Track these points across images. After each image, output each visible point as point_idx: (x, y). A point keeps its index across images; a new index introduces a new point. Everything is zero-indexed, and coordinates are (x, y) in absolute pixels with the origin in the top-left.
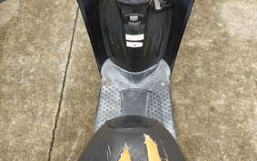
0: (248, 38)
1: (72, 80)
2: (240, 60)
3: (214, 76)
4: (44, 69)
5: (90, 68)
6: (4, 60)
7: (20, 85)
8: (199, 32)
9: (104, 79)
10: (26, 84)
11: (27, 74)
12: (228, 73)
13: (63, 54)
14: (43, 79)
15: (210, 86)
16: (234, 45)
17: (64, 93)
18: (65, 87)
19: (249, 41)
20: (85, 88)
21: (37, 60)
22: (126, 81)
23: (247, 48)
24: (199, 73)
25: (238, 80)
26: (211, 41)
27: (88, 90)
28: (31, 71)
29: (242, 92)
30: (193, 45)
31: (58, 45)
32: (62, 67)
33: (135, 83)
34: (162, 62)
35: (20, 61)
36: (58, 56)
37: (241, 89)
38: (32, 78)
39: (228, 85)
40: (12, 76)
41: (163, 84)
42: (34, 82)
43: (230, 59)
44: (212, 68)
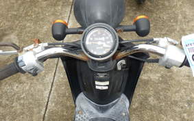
0: (187, 74)
1: (53, 104)
2: (183, 91)
3: (164, 104)
4: (32, 95)
5: (67, 94)
6: (2, 87)
7: (12, 107)
8: (150, 68)
9: (78, 109)
10: (17, 106)
11: (19, 99)
12: (174, 101)
13: (48, 83)
14: (30, 103)
15: (160, 111)
16: (177, 79)
17: (46, 115)
18: (48, 110)
19: (189, 76)
20: (63, 111)
21: (27, 88)
22: (95, 111)
23: (187, 81)
24: (152, 100)
25: (182, 108)
26: (159, 75)
27: (65, 113)
28: (22, 96)
29: (186, 117)
30: (146, 78)
31: (45, 76)
32: (46, 93)
33: (102, 112)
34: (123, 96)
35: (15, 88)
36: (44, 84)
37: (185, 115)
38: (22, 102)
39: (175, 111)
40: (7, 100)
41: (124, 114)
42: (23, 105)
43: (175, 90)
44: (161, 97)
